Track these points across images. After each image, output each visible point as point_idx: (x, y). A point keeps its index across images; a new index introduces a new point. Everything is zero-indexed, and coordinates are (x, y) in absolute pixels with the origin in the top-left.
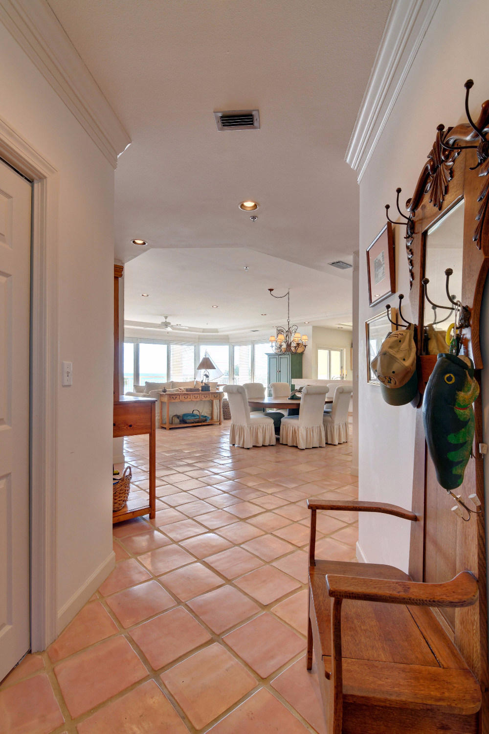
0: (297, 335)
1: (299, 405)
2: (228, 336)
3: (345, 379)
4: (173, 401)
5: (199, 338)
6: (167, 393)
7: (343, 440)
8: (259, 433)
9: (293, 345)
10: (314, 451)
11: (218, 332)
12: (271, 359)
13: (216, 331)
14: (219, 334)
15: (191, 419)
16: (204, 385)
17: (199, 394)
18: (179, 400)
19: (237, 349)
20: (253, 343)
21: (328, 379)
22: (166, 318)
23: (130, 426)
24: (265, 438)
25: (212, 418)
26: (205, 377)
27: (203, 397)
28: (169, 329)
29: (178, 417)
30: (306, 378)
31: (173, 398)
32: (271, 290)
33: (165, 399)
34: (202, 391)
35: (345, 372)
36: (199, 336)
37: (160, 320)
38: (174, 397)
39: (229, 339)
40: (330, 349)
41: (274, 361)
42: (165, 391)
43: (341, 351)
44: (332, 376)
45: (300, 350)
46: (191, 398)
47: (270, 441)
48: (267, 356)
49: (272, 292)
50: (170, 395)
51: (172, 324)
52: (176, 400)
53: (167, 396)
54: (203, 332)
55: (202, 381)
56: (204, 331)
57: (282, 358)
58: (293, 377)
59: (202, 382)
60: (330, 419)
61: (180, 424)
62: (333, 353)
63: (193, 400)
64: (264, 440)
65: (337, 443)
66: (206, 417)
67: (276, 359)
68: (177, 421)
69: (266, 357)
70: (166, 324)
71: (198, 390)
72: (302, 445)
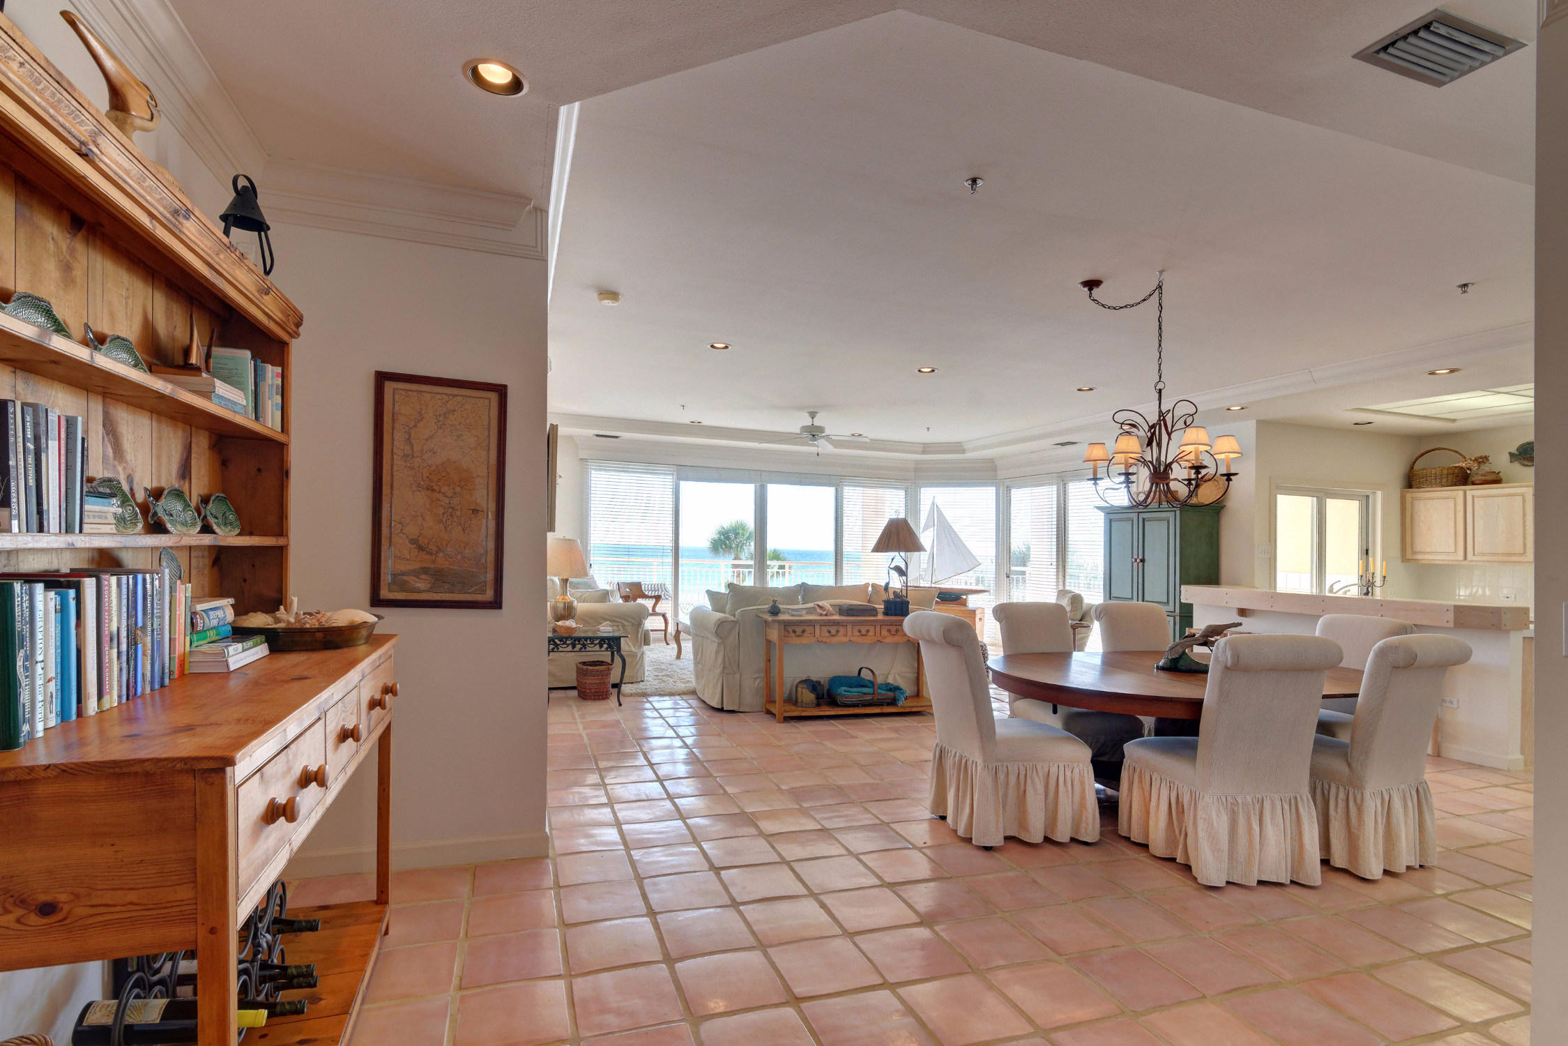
0: (1191, 434)
1: (1197, 705)
2: (992, 461)
3: (1378, 594)
4: (796, 641)
5: (916, 470)
6: (782, 617)
7: (1406, 857)
8: (1030, 792)
9: (1179, 473)
10: (1267, 895)
11: (963, 451)
12: (1113, 524)
13: (958, 448)
14: (968, 455)
15: (853, 693)
16: (892, 596)
17: (874, 623)
18: (815, 639)
19: (1017, 495)
20: (1062, 479)
21: (1315, 592)
22: (813, 415)
23: (47, 909)
24: (1055, 812)
25: (918, 694)
26: (894, 574)
27: (885, 633)
28: (824, 447)
29: (813, 686)
30: (1234, 583)
31: (794, 632)
32: (1091, 284)
33: (774, 635)
34: (886, 613)
35: (1378, 566)
36: (917, 462)
37: (796, 423)
38: (799, 630)
39: (994, 469)
40: (1322, 494)
41: (1124, 530)
42: (775, 611)
43: (1366, 503)
44: (1329, 580)
45: (1207, 494)
46: (849, 633)
47: (1076, 824)
48: (1101, 515)
49: (1095, 291)
50: (786, 624)
51: (827, 432)
52: (804, 640)
53: (776, 625)
54: (924, 452)
55: (887, 584)
56: (926, 448)
57: (1150, 520)
58: (1187, 578)
59: (886, 588)
60: (1347, 770)
61: (818, 705)
62: (1333, 505)
63: (852, 639)
64: (1052, 820)
65: (1375, 870)
66: (897, 688)
67: (1128, 525)
68: (808, 696)
69: (1100, 518)
70: (814, 433)
71: (873, 612)
72: (1211, 867)
